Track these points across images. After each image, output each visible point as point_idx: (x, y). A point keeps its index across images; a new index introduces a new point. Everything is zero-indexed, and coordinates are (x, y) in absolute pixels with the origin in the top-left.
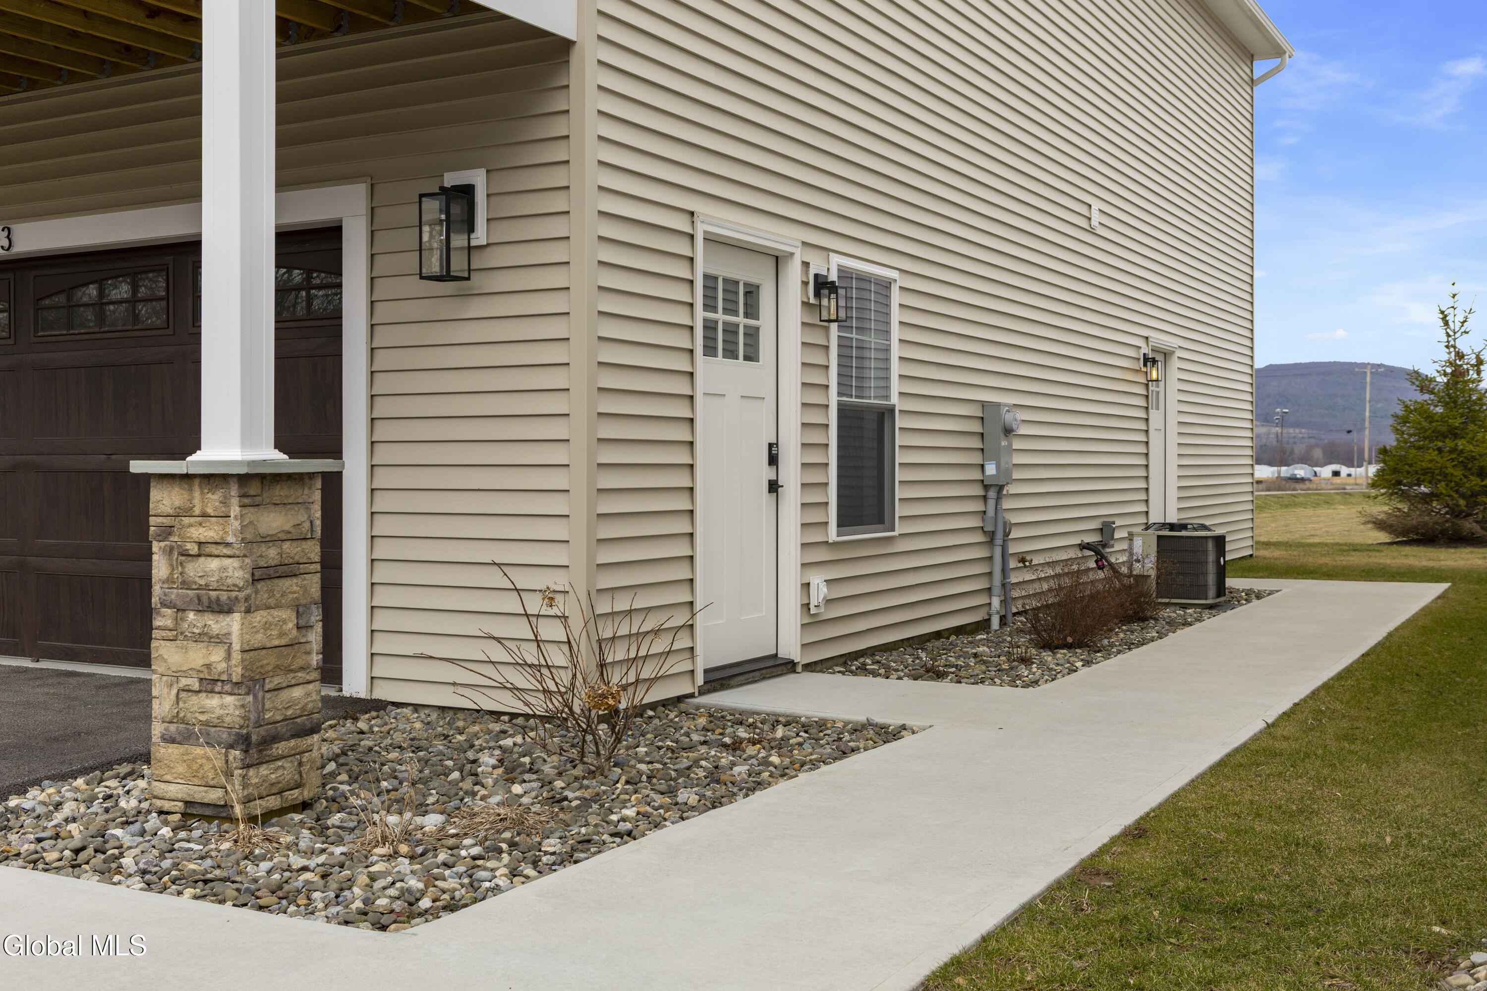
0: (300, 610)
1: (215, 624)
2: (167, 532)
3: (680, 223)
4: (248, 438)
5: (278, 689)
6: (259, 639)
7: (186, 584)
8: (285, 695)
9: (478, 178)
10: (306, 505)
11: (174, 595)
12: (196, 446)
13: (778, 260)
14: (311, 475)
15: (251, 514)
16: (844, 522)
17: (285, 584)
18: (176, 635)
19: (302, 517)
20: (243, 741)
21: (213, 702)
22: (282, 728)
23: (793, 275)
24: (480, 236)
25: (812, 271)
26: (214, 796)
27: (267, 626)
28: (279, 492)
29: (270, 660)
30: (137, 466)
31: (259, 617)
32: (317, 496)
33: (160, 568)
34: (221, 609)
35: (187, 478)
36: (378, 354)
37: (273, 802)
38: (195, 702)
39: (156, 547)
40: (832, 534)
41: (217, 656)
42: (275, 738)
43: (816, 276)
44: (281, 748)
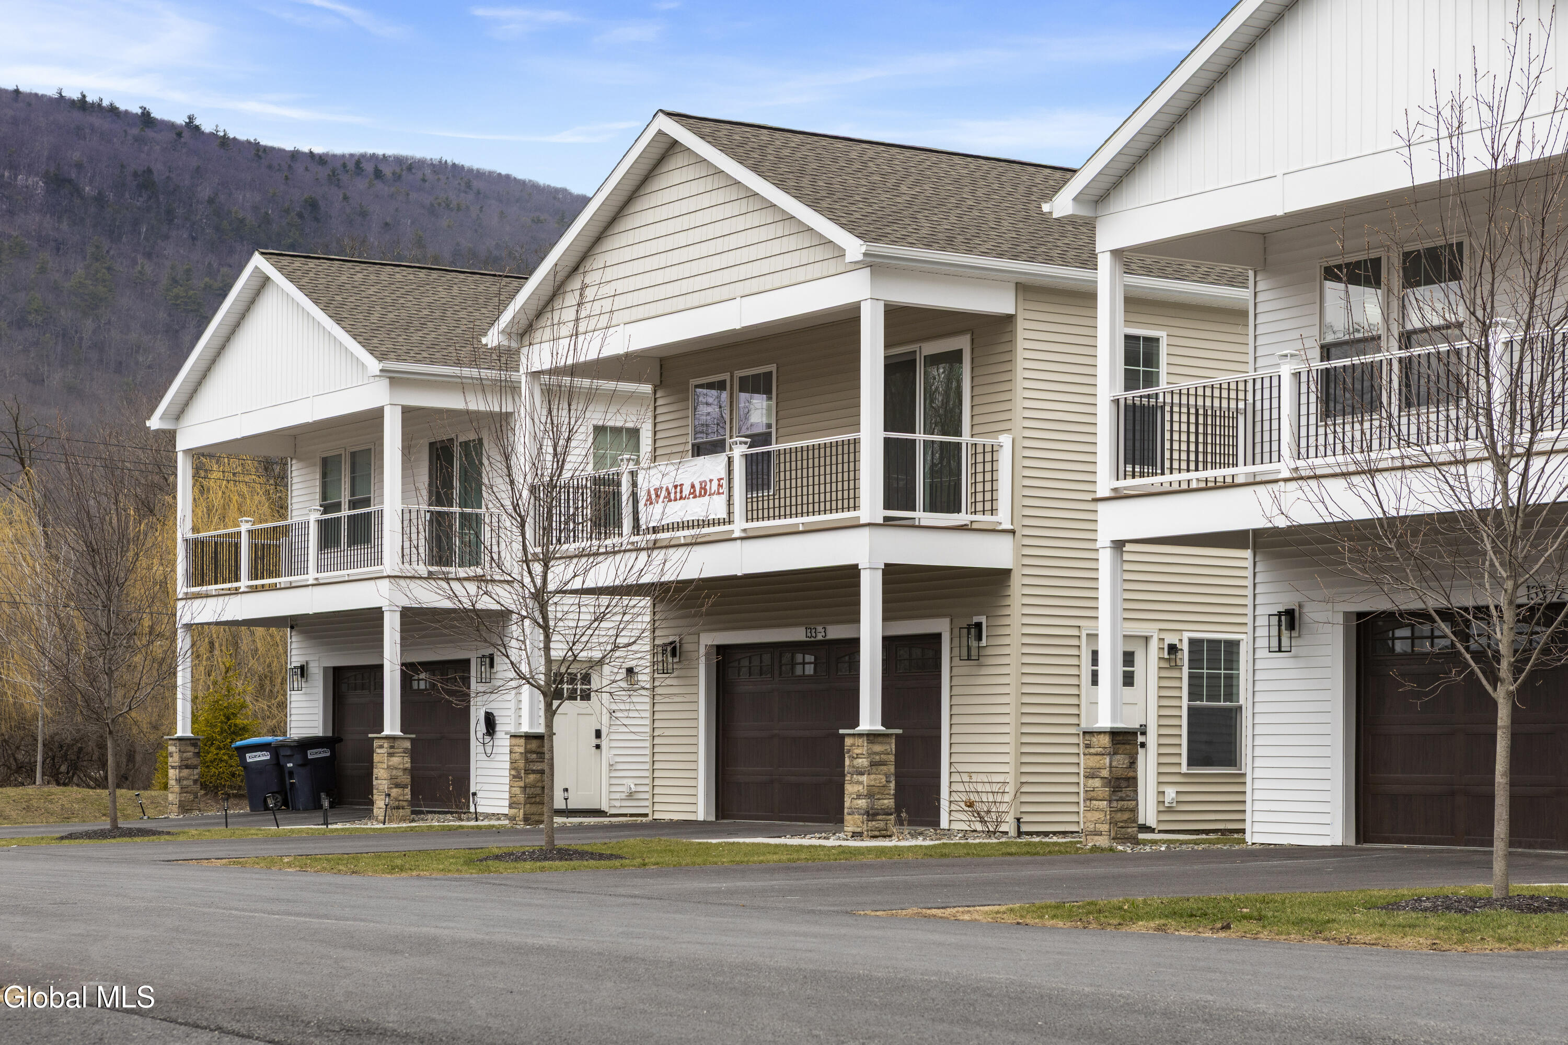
0: (887, 776)
1: (861, 778)
2: (849, 751)
3: (1075, 632)
4: (872, 722)
5: (879, 799)
6: (873, 783)
7: (853, 767)
8: (881, 801)
9: (983, 619)
10: (890, 744)
11: (850, 770)
12: (858, 725)
13: (1147, 639)
14: (892, 734)
15: (870, 746)
16: (1190, 764)
17: (882, 767)
18: (851, 782)
19: (888, 747)
20: (867, 813)
21: (860, 802)
22: (880, 812)
23: (1154, 644)
24: (984, 643)
25: (1167, 642)
26: (859, 830)
27: (875, 780)
28: (880, 739)
29: (877, 790)
30: (841, 731)
31: (872, 776)
32: (894, 741)
33: (847, 762)
34: (862, 774)
35: (854, 735)
36: (954, 688)
37: (877, 833)
38: (856, 802)
39: (846, 755)
40: (1184, 769)
41: (861, 788)
42: (878, 814)
43: (1169, 645)
44: (880, 817)
